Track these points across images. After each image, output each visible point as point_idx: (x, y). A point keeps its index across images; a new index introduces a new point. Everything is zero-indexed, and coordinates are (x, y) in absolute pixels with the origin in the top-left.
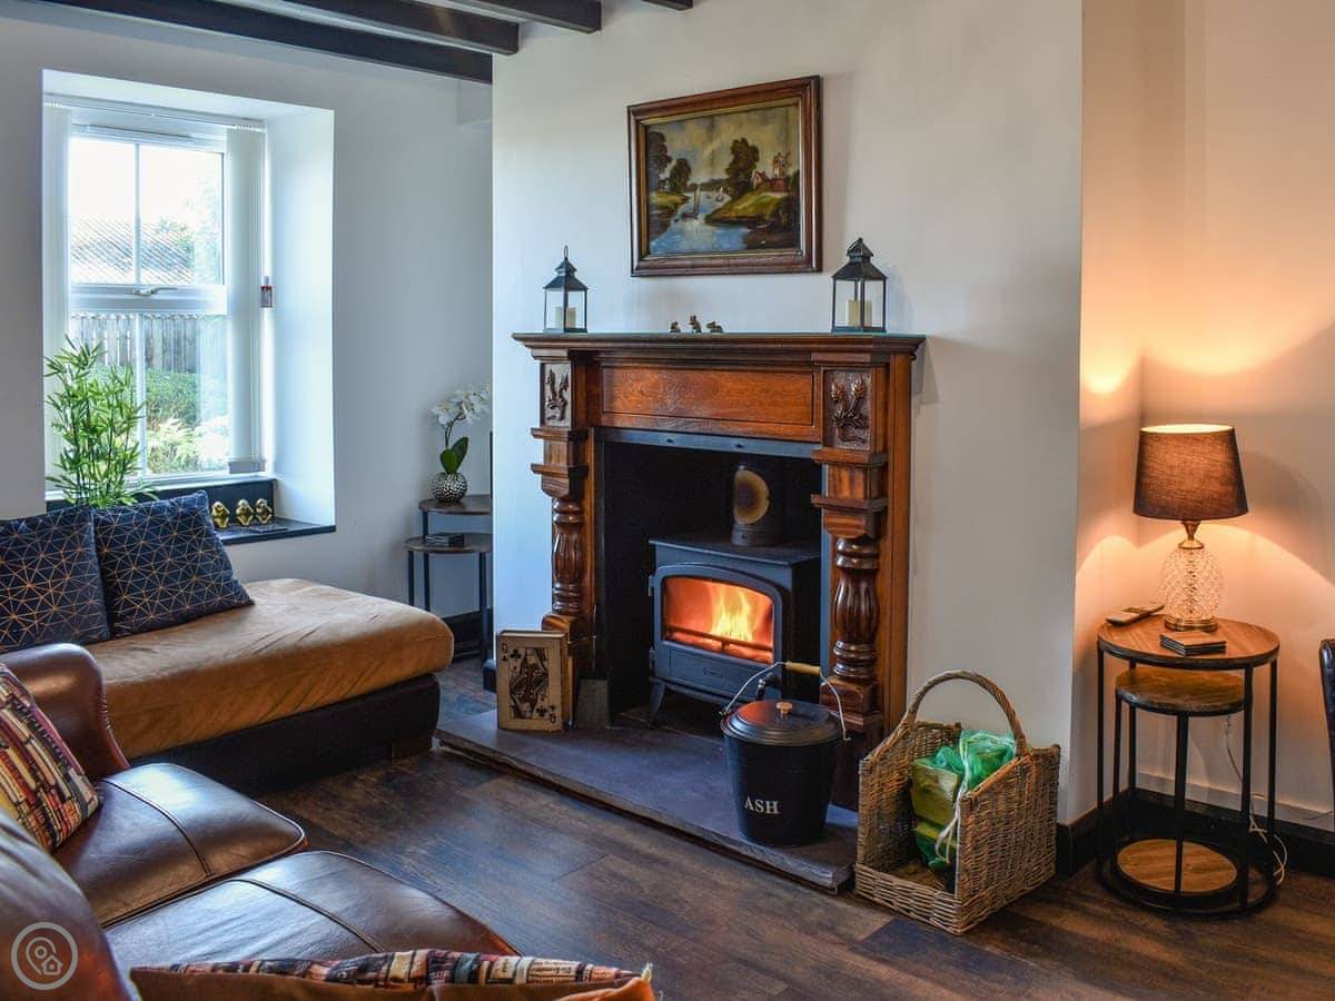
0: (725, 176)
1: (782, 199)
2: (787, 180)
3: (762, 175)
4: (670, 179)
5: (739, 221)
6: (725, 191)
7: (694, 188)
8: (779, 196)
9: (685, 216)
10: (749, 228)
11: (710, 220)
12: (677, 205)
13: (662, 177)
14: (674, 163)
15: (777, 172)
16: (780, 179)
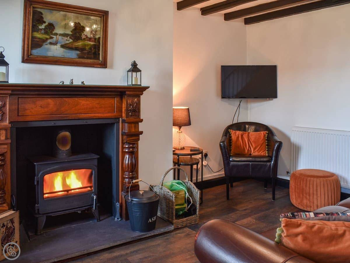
0: (71, 33)
1: (93, 45)
2: (95, 39)
3: (86, 36)
4: (44, 29)
5: (76, 49)
6: (70, 38)
7: (56, 34)
8: (92, 43)
9: (51, 44)
10: (80, 52)
11: (63, 46)
12: (47, 39)
13: (40, 27)
14: (47, 24)
15: (92, 36)
16: (93, 38)
